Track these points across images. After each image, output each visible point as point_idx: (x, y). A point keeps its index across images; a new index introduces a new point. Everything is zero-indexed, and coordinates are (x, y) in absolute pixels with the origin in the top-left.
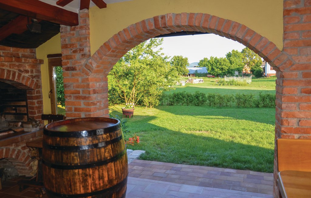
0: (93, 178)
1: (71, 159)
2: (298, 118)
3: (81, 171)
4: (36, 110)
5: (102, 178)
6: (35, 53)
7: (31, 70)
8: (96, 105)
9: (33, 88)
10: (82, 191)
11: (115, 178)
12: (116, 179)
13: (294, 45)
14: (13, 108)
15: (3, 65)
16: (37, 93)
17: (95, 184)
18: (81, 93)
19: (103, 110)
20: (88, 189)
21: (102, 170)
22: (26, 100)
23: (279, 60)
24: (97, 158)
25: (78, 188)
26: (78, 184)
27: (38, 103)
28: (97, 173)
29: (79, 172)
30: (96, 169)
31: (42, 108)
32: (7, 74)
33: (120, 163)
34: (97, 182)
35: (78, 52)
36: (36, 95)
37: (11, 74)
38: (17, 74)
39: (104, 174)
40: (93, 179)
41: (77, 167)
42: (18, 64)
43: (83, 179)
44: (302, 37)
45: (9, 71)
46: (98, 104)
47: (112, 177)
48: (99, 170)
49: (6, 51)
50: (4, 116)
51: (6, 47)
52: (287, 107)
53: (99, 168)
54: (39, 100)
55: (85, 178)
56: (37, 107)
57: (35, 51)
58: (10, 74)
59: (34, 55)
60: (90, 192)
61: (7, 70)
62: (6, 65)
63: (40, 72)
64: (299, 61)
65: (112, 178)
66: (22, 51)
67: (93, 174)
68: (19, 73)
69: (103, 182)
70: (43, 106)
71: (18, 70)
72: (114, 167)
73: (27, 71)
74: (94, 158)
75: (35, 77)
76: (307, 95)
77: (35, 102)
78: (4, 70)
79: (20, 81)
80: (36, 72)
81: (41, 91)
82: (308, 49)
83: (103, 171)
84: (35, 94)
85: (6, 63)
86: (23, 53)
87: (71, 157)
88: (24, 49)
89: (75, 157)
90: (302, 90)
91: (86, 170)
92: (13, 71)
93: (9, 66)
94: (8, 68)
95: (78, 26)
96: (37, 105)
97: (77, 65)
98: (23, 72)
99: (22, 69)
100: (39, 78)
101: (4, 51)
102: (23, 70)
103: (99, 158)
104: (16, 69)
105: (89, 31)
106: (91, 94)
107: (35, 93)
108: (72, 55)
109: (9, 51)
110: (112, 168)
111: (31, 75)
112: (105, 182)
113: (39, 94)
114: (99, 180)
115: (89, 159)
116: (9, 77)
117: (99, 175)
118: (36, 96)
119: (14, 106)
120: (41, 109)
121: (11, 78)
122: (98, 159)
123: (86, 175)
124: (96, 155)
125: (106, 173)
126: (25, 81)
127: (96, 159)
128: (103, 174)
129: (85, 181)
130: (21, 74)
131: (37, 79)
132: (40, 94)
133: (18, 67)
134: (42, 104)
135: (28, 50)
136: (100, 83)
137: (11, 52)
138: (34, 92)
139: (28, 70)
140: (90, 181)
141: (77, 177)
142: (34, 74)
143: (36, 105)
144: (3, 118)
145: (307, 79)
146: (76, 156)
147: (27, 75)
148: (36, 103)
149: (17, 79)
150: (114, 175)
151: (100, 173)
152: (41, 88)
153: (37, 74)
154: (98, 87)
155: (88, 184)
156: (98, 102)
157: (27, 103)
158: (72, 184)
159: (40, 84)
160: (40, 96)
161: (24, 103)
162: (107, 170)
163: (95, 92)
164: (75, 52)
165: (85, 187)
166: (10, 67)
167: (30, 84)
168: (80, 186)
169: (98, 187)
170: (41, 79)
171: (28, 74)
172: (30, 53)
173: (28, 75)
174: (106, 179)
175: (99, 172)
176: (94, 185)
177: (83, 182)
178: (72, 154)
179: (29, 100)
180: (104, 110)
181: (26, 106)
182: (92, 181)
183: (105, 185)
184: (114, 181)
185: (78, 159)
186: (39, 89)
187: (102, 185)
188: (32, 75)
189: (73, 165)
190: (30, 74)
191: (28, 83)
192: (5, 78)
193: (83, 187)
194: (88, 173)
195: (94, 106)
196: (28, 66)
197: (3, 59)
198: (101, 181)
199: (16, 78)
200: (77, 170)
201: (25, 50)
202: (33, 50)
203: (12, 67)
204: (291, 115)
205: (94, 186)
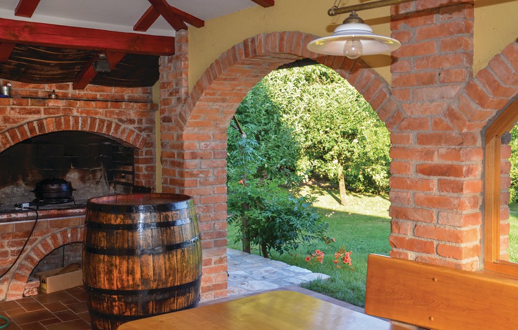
0: (119, 270)
1: (98, 240)
2: (413, 221)
3: (106, 257)
4: (143, 180)
5: (131, 273)
6: (150, 93)
7: (138, 120)
8: (195, 177)
9: (137, 146)
10: (107, 287)
11: (153, 278)
12: (155, 280)
13: (404, 82)
14: (123, 175)
15: (96, 113)
16: (146, 155)
17: (122, 280)
18: (176, 157)
19: (213, 186)
20: (113, 284)
21: (133, 262)
22: (132, 164)
23: (384, 110)
24: (128, 244)
25: (102, 279)
26: (102, 276)
27: (147, 169)
28: (125, 263)
29: (104, 258)
30: (124, 258)
31: (154, 177)
32: (99, 125)
33: (166, 259)
34: (124, 277)
35: (174, 94)
36: (144, 156)
37: (105, 125)
38: (113, 126)
39: (135, 268)
40: (120, 272)
41: (103, 251)
42: (118, 111)
43: (108, 269)
44: (415, 68)
45: (102, 121)
46: (201, 175)
47: (149, 276)
48: (128, 261)
49: (105, 93)
50: (113, 185)
51: (105, 88)
52: (396, 197)
53: (128, 259)
54: (149, 165)
55: (111, 268)
56: (145, 176)
57: (151, 90)
58: (103, 126)
59: (148, 97)
60: (116, 289)
61: (100, 119)
62: (100, 113)
63: (155, 122)
64: (412, 112)
65: (147, 277)
66: (130, 92)
67: (119, 265)
68: (116, 124)
69: (134, 279)
70: (156, 174)
71: (118, 119)
72: (153, 262)
73: (131, 122)
74: (123, 243)
75: (144, 130)
76: (426, 177)
77: (142, 167)
78: (95, 119)
79: (118, 136)
80: (147, 123)
81: (153, 152)
82: (424, 89)
83: (133, 264)
84: (142, 156)
85: (101, 110)
86: (131, 94)
87: (99, 238)
88: (132, 88)
89: (102, 239)
90: (417, 167)
91: (112, 258)
92: (108, 121)
93: (104, 114)
94: (103, 117)
95: (175, 56)
96: (145, 172)
97: (173, 114)
98: (125, 122)
99: (124, 118)
100: (151, 132)
101: (102, 93)
102: (125, 120)
103: (130, 245)
104: (115, 119)
105: (186, 63)
106: (185, 158)
107: (144, 154)
108: (169, 99)
109: (109, 93)
110: (149, 263)
111: (138, 126)
112: (137, 281)
113: (151, 155)
114: (128, 276)
115: (117, 243)
116: (102, 130)
117: (128, 267)
118: (144, 158)
119: (123, 172)
120: (152, 180)
121: (104, 131)
122: (128, 246)
123: (112, 265)
124: (126, 240)
125: (139, 268)
126: (126, 135)
127: (126, 246)
128: (133, 268)
129: (109, 272)
130: (120, 126)
131: (148, 133)
132: (152, 157)
133: (118, 116)
134: (155, 172)
135: (140, 89)
136: (208, 143)
137: (113, 93)
138: (142, 152)
139: (133, 119)
140: (116, 273)
141: (101, 265)
142: (144, 126)
143: (143, 173)
144: (111, 188)
145: (425, 146)
146: (103, 237)
147: (131, 127)
148: (144, 168)
149: (112, 133)
150: (151, 273)
151: (129, 266)
152: (155, 148)
153: (148, 125)
154: (204, 149)
155: (113, 277)
156: (201, 172)
157: (133, 168)
158: (97, 273)
159: (153, 142)
160: (151, 159)
161: (130, 169)
162: (139, 264)
163: (194, 156)
164: (171, 94)
165: (110, 280)
166: (106, 116)
167: (133, 140)
168: (104, 278)
169: (126, 284)
170: (155, 134)
171: (133, 125)
172: (143, 93)
173: (134, 127)
174: (138, 276)
175: (128, 263)
176: (120, 280)
177: (107, 273)
178: (100, 235)
179: (135, 165)
180: (215, 186)
181: (132, 173)
182: (119, 275)
183: (135, 284)
184: (151, 282)
185: (105, 242)
186: (151, 149)
187: (131, 282)
188: (140, 127)
189: (99, 248)
190: (136, 125)
191: (131, 139)
192: (96, 131)
193: (107, 279)
194: (114, 262)
195: (191, 177)
196: (134, 113)
197: (94, 104)
198: (130, 278)
199: (112, 131)
200: (103, 256)
201: (135, 89)
202: (147, 90)
203: (108, 115)
204: (402, 213)
205: (121, 282)
